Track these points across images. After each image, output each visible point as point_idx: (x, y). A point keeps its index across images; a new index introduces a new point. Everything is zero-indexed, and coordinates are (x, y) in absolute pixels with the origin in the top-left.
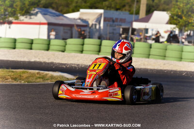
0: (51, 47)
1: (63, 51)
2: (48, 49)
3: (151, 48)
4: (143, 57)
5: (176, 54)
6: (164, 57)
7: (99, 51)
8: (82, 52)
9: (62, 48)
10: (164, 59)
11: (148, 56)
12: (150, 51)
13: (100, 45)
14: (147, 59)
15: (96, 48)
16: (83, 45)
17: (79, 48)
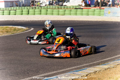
0: (11, 13)
1: (15, 15)
2: (10, 14)
3: (47, 11)
4: (45, 15)
5: (57, 13)
6: (52, 14)
7: (28, 14)
8: (22, 14)
9: (15, 13)
10: (52, 15)
11: (47, 14)
12: (47, 12)
13: (29, 11)
14: (46, 15)
15: (27, 12)
16: (22, 12)
17: (21, 13)
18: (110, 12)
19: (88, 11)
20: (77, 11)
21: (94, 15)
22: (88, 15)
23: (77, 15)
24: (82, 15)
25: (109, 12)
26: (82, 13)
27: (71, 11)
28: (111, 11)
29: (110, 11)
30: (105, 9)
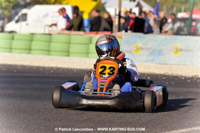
18: (142, 49)
19: (69, 43)
20: (32, 40)
21: (88, 57)
22: (67, 53)
23: (32, 52)
24: (49, 55)
25: (138, 49)
26: (49, 46)
27: (13, 39)
28: (143, 47)
29: (140, 45)
30: (124, 36)
